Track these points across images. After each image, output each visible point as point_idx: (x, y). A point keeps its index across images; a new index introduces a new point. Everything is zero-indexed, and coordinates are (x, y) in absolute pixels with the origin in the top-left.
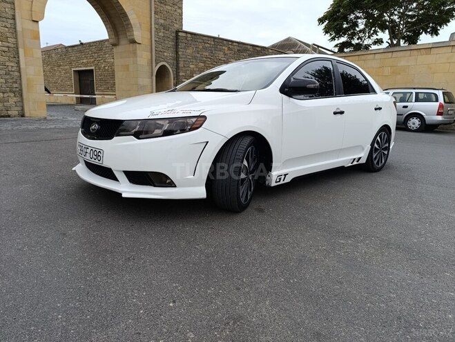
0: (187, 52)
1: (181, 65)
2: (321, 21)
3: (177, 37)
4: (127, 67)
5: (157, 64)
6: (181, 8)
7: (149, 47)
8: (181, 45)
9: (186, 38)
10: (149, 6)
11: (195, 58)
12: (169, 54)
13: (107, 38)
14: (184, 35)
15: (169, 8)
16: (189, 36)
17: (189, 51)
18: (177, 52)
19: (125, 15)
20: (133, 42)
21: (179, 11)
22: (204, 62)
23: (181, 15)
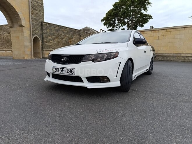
0: (47, 31)
1: (44, 37)
2: (102, 20)
3: (42, 24)
4: (18, 38)
5: (33, 36)
6: (43, 12)
7: (29, 29)
8: (44, 28)
9: (46, 25)
10: (28, 11)
11: (51, 34)
12: (38, 32)
13: (7, 24)
14: (45, 24)
15: (38, 12)
16: (47, 24)
17: (48, 31)
18: (42, 31)
19: (17, 14)
20: (21, 26)
21: (42, 13)
22: (55, 36)
23: (43, 15)
